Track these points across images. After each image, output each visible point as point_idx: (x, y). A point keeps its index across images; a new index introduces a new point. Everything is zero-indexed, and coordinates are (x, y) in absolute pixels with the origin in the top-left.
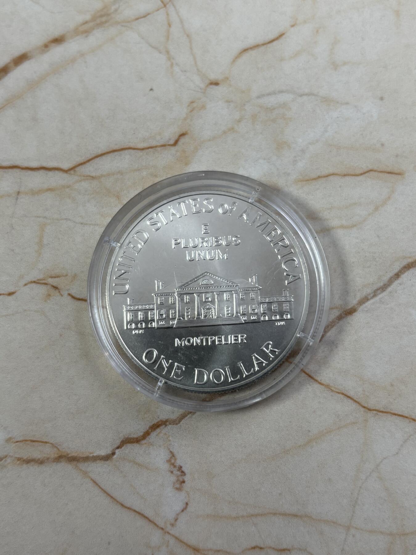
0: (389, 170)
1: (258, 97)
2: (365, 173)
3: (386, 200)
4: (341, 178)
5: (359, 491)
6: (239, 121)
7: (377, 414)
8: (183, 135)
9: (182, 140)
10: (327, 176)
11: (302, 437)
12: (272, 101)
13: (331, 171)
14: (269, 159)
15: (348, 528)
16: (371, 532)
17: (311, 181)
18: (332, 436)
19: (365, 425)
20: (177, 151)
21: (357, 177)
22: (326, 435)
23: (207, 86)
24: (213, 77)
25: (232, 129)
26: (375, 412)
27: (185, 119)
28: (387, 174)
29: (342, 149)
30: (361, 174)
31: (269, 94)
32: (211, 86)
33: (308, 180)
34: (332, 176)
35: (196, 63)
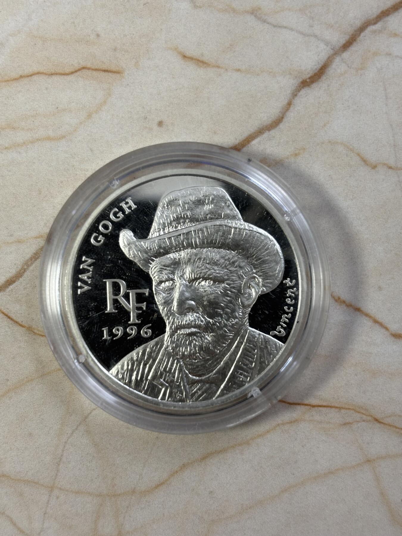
0: (105, 67)
2: (76, 71)
3: (101, 105)
4: (48, 78)
5: (64, 446)
10: (31, 76)
13: (35, 69)
15: (51, 489)
16: (77, 492)
17: (11, 82)
18: (34, 385)
21: (67, 76)
22: (27, 384)
28: (103, 72)
29: (49, 41)
30: (72, 73)
33: (8, 81)
34: (37, 75)
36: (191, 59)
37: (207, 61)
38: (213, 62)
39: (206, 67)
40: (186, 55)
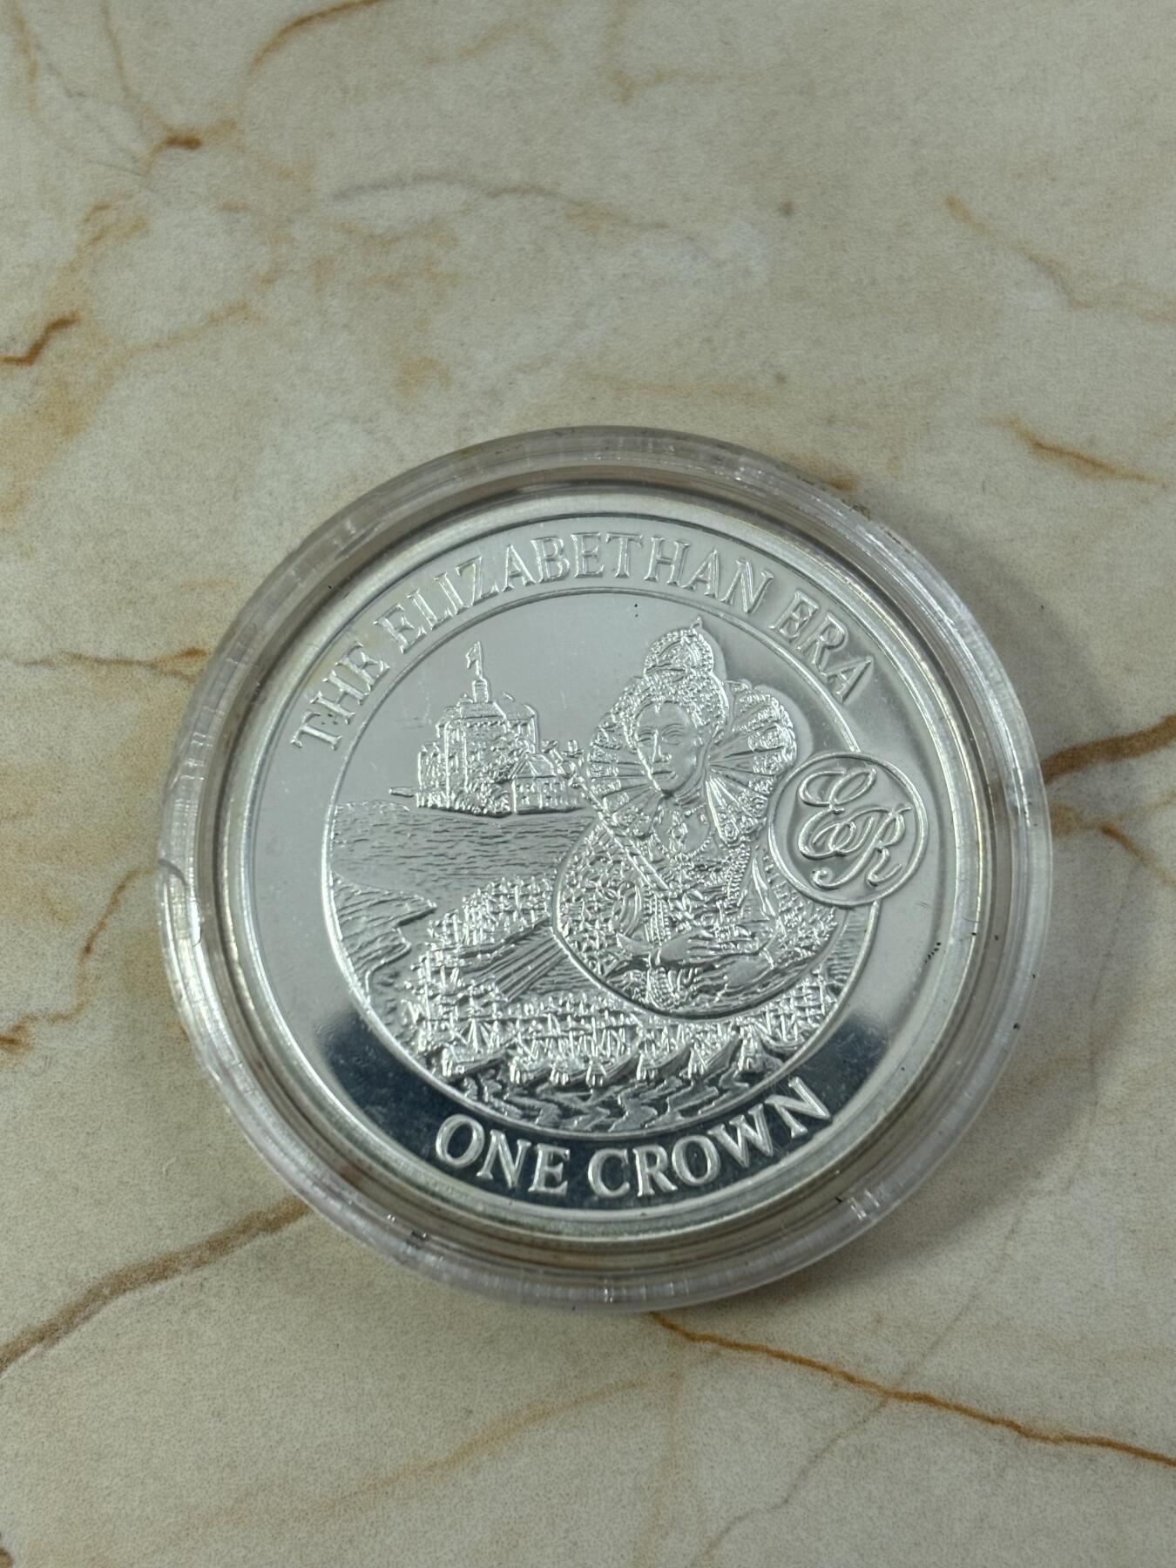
1: (341, 195)
6: (269, 280)
7: (718, 1355)
8: (60, 324)
9: (59, 344)
11: (443, 1435)
12: (390, 210)
14: (371, 420)
18: (552, 1431)
19: (673, 1393)
20: (36, 383)
22: (531, 1427)
23: (158, 150)
24: (179, 118)
25: (240, 310)
26: (709, 1346)
27: (73, 268)
29: (635, 392)
31: (379, 186)
32: (174, 152)
35: (119, 66)
36: (1058, 452)
37: (1105, 461)
38: (1125, 464)
39: (1100, 477)
40: (1042, 442)
